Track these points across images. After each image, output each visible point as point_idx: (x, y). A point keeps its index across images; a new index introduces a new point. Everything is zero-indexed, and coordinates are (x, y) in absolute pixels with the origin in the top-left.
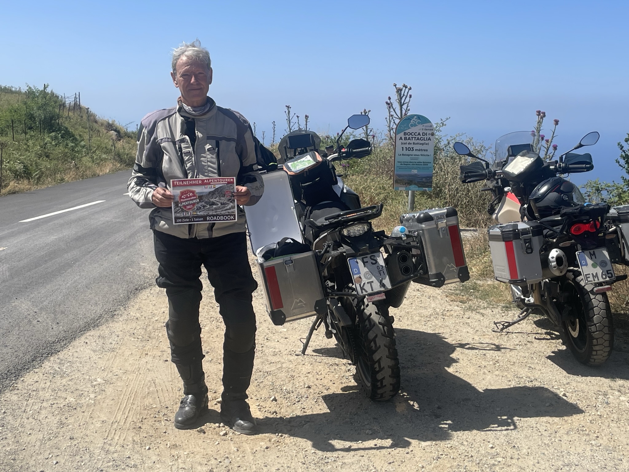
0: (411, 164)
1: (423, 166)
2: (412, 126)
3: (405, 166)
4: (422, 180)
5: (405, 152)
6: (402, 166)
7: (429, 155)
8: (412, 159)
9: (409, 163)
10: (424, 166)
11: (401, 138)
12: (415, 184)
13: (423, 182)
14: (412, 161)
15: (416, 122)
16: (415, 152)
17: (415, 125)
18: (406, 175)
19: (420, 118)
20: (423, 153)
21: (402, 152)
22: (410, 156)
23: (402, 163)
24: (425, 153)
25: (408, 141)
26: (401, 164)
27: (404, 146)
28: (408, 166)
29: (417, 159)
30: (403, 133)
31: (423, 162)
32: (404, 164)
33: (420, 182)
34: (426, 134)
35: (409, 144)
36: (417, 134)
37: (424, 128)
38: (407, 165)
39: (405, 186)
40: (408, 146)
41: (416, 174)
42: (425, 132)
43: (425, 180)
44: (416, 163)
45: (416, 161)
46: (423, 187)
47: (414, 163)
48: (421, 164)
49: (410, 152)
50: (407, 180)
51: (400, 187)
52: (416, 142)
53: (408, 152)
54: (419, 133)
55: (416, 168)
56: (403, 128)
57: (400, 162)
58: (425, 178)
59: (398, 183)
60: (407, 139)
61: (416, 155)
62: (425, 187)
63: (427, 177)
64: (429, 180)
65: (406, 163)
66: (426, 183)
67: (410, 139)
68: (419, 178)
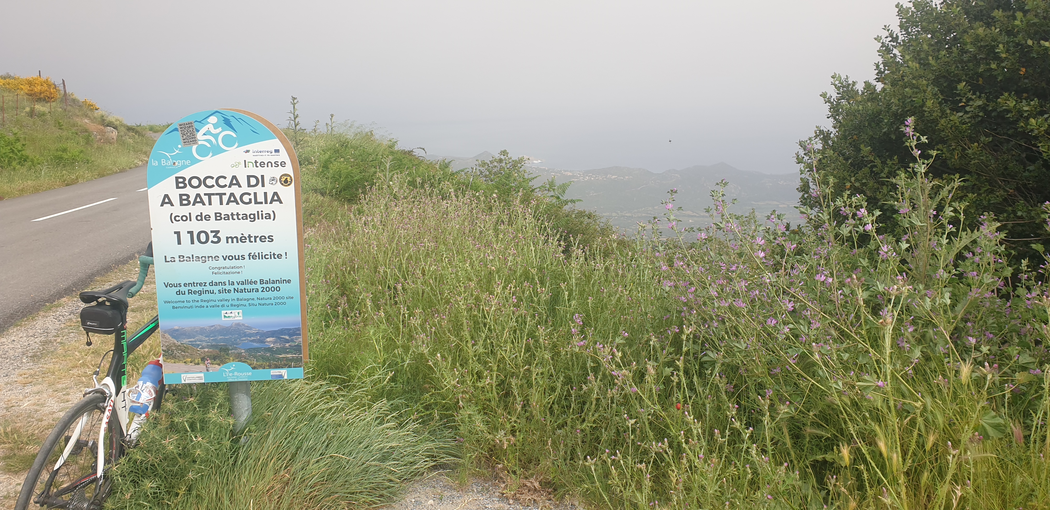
0: (216, 289)
1: (260, 294)
2: (203, 151)
3: (196, 297)
4: (263, 342)
5: (187, 248)
6: (181, 297)
7: (279, 256)
8: (217, 271)
9: (208, 288)
10: (266, 294)
11: (166, 200)
12: (239, 358)
13: (270, 350)
14: (217, 279)
15: (216, 136)
16: (224, 248)
17: (217, 150)
18: (202, 331)
19: (233, 122)
20: (258, 248)
21: (176, 251)
22: (211, 263)
23: (183, 289)
24: (265, 248)
25: (196, 209)
26: (178, 293)
27: (184, 227)
28: (205, 297)
29: (237, 270)
30: (172, 179)
31: (262, 281)
32: (190, 292)
33: (257, 350)
34: (261, 181)
35: (200, 217)
36: (227, 182)
37: (250, 158)
38: (200, 293)
39: (202, 366)
40: (196, 226)
41: (238, 324)
42: (258, 172)
43: (274, 343)
44: (236, 286)
45: (235, 278)
46: (270, 367)
47: (227, 287)
48: (254, 286)
49: (210, 249)
50: (208, 347)
51: (187, 372)
52: (226, 209)
53: (199, 249)
54: (234, 177)
55: (236, 303)
56: (170, 162)
57: (172, 285)
58: (272, 334)
59: (174, 357)
60: (192, 199)
61: (231, 258)
62: (277, 367)
63: (282, 332)
64: (287, 341)
65: (198, 288)
66: (279, 351)
67: (202, 202)
68: (250, 335)
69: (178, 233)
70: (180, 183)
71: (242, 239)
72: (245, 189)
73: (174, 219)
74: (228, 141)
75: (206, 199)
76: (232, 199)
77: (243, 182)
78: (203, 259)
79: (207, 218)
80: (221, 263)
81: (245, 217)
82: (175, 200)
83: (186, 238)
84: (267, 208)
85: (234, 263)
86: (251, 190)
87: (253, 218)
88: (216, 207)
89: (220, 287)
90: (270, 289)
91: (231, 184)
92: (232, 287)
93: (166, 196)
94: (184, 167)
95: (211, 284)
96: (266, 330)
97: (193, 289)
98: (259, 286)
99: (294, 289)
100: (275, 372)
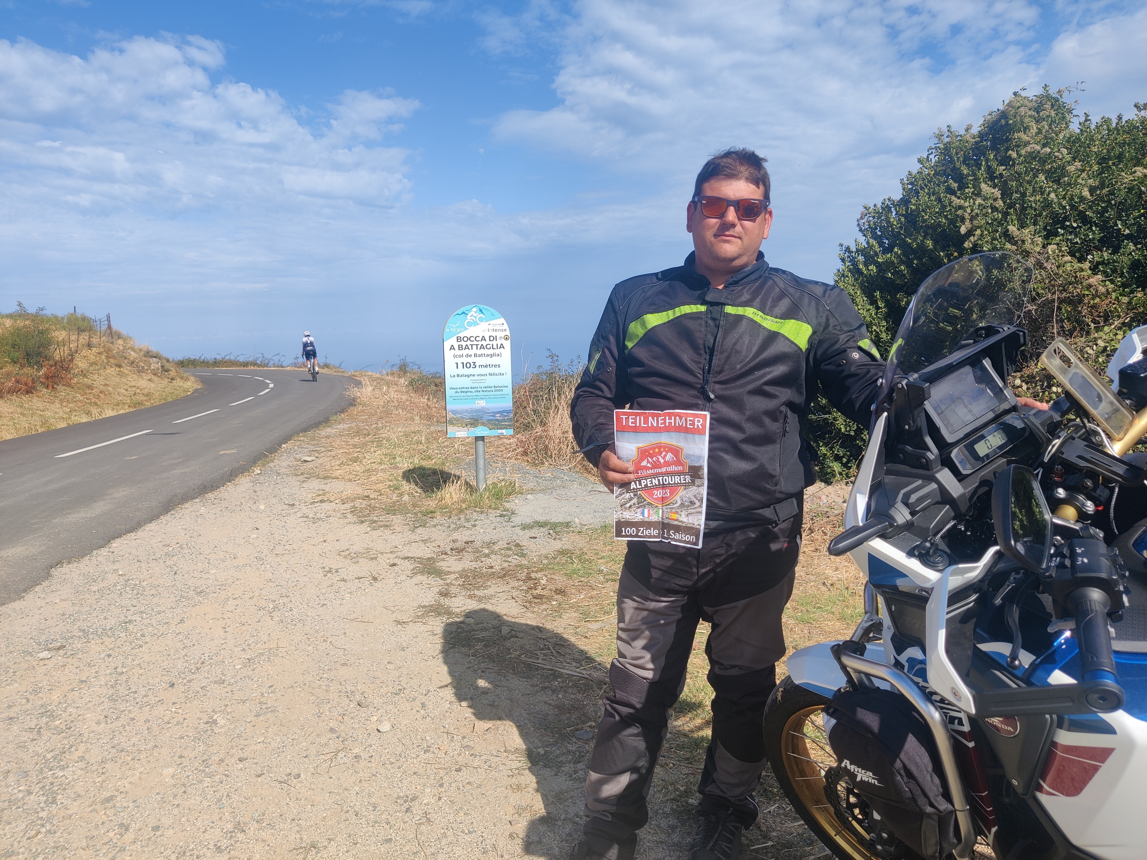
0: (473, 390)
1: (494, 393)
2: (470, 324)
3: (464, 394)
4: (494, 416)
5: (461, 371)
6: (457, 394)
7: (503, 374)
8: (474, 381)
9: (470, 390)
10: (496, 393)
11: (452, 348)
12: (483, 424)
13: (498, 420)
14: (474, 385)
15: (476, 317)
17: (476, 324)
18: (467, 411)
19: (484, 311)
20: (493, 370)
21: (456, 372)
22: (471, 378)
23: (458, 390)
24: (496, 370)
25: (467, 352)
26: (456, 392)
27: (460, 360)
28: (468, 394)
29: (483, 381)
30: (455, 338)
31: (495, 387)
32: (461, 392)
33: (492, 420)
34: (495, 338)
35: (468, 356)
36: (480, 339)
37: (491, 327)
38: (466, 392)
39: (466, 428)
40: (465, 360)
41: (483, 408)
42: (494, 334)
43: (500, 417)
44: (483, 389)
45: (482, 385)
46: (497, 429)
47: (479, 389)
48: (491, 389)
49: (471, 371)
50: (469, 419)
51: (459, 431)
52: (479, 352)
53: (466, 371)
54: (483, 337)
55: (482, 397)
56: (454, 329)
57: (453, 388)
58: (499, 412)
59: (453, 424)
60: (464, 347)
61: (481, 375)
62: (501, 429)
63: (503, 411)
64: (506, 416)
65: (465, 390)
66: (502, 421)
67: (468, 348)
68: (489, 413)
69: (457, 363)
70: (459, 339)
71: (486, 366)
72: (488, 342)
73: (455, 356)
74: (481, 320)
75: (470, 347)
76: (482, 347)
77: (487, 338)
78: (469, 376)
79: (470, 356)
80: (476, 378)
81: (488, 355)
82: (456, 347)
83: (460, 365)
84: (497, 351)
85: (482, 377)
86: (491, 343)
87: (492, 356)
88: (474, 351)
89: (475, 390)
90: (498, 390)
91: (482, 340)
92: (481, 390)
93: (452, 346)
94: (461, 332)
95: (471, 388)
96: (496, 411)
97: (463, 390)
98: (493, 389)
99: (509, 390)
100: (500, 431)
